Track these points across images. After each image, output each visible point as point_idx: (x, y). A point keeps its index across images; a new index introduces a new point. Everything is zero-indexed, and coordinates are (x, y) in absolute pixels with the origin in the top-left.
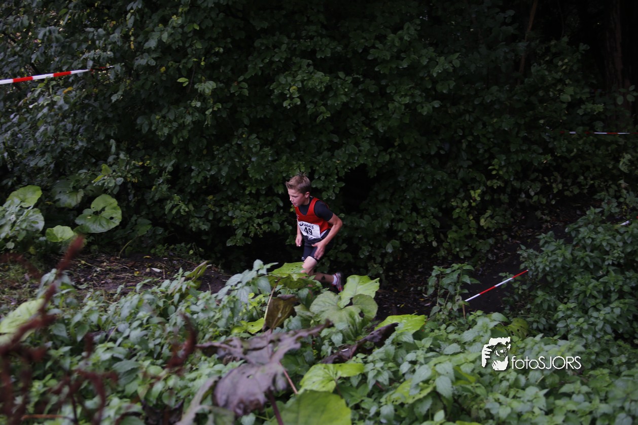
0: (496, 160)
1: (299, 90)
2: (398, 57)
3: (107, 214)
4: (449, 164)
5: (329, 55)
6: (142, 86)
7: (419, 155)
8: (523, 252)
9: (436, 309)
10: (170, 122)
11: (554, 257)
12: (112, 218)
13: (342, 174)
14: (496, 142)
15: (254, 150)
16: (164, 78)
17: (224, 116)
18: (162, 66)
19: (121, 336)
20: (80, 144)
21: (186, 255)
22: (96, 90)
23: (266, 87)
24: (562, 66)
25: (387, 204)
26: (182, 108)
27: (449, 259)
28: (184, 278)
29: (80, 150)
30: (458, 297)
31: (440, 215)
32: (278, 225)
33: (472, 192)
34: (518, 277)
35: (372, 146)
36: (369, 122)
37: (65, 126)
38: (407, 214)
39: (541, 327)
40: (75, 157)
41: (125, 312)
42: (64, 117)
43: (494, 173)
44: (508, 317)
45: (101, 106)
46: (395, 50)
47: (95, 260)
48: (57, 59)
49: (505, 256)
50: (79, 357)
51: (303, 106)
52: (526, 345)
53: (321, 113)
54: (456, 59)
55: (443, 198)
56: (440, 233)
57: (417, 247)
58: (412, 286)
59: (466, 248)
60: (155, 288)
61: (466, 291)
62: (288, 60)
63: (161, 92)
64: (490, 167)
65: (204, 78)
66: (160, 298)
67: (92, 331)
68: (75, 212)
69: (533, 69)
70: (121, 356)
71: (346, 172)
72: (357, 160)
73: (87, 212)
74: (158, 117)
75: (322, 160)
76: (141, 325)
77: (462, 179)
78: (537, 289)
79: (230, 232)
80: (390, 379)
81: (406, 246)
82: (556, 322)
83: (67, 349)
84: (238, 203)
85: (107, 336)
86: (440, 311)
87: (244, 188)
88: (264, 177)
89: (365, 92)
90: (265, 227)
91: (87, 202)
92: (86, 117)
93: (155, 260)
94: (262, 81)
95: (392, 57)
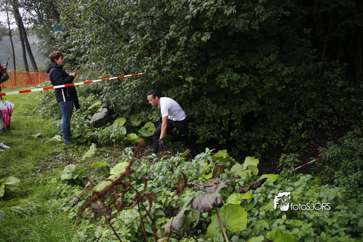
0: (309, 110)
1: (227, 81)
2: (268, 67)
3: (150, 129)
4: (289, 112)
5: (240, 67)
6: (165, 79)
7: (276, 107)
8: (320, 149)
9: (282, 172)
10: (175, 93)
11: (333, 152)
12: (152, 131)
13: (244, 114)
14: (309, 103)
15: (209, 105)
16: (173, 76)
17: (196, 91)
18: (173, 71)
19: (155, 178)
20: (140, 101)
21: (180, 146)
22: (147, 81)
23: (214, 79)
24: (337, 72)
25: (263, 128)
26: (180, 88)
27: (288, 151)
28: (180, 156)
29: (140, 103)
30: (292, 167)
31: (285, 133)
32: (216, 135)
33: (299, 124)
34: (318, 160)
35: (256, 104)
36: (256, 94)
37: (135, 94)
38: (271, 132)
39: (327, 181)
40: (138, 106)
41: (157, 169)
42: (135, 91)
43: (308, 116)
44: (313, 176)
45: (149, 87)
46: (267, 64)
47: (144, 147)
48: (133, 69)
49: (312, 150)
50: (139, 185)
51: (229, 87)
52: (321, 189)
53: (236, 90)
54: (292, 69)
55: (287, 126)
56: (285, 140)
57: (275, 146)
58: (272, 162)
59: (296, 146)
60: (168, 160)
61: (296, 165)
62: (223, 69)
63: (172, 81)
64: (306, 113)
65: (189, 76)
66: (170, 164)
67: (144, 175)
68: (138, 128)
69: (325, 73)
70: (155, 186)
71: (245, 114)
72: (251, 109)
73: (143, 128)
74: (170, 91)
75: (236, 109)
76: (163, 174)
77: (295, 118)
78: (326, 165)
79: (197, 137)
80: (263, 201)
81: (270, 145)
82: (334, 179)
83: (135, 182)
84: (201, 126)
85: (150, 178)
86: (285, 173)
87: (204, 120)
88: (212, 115)
89: (254, 82)
90: (211, 136)
91: (143, 124)
92: (143, 91)
93: (168, 148)
94: (212, 77)
95: (265, 67)
